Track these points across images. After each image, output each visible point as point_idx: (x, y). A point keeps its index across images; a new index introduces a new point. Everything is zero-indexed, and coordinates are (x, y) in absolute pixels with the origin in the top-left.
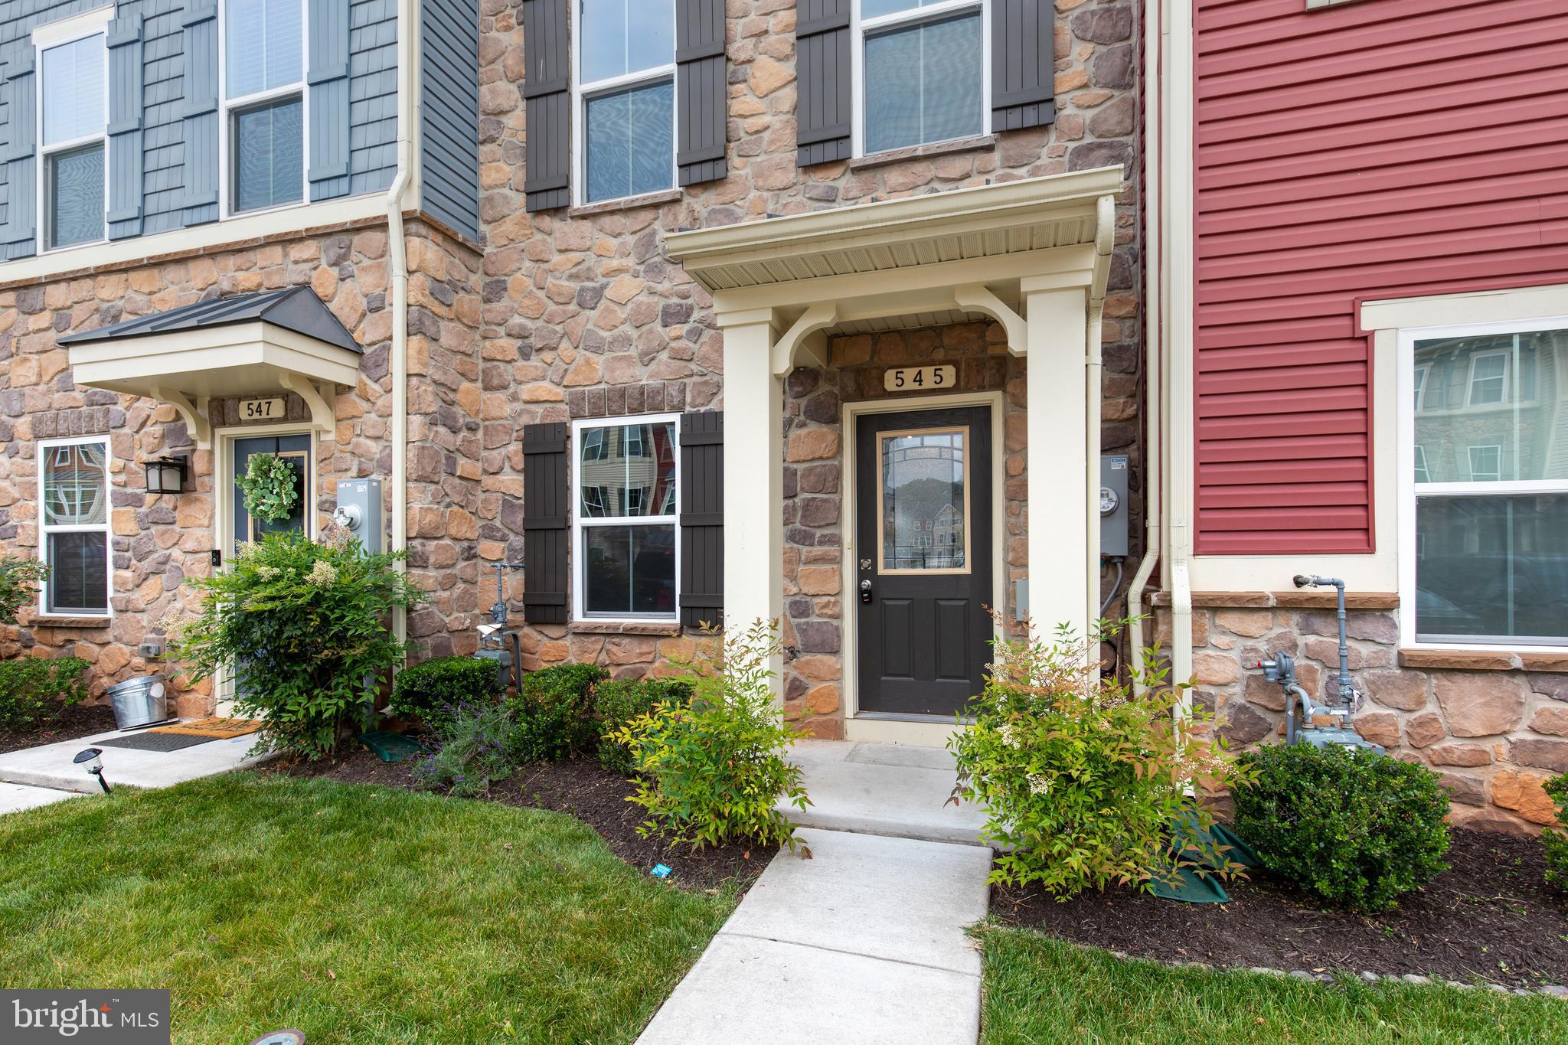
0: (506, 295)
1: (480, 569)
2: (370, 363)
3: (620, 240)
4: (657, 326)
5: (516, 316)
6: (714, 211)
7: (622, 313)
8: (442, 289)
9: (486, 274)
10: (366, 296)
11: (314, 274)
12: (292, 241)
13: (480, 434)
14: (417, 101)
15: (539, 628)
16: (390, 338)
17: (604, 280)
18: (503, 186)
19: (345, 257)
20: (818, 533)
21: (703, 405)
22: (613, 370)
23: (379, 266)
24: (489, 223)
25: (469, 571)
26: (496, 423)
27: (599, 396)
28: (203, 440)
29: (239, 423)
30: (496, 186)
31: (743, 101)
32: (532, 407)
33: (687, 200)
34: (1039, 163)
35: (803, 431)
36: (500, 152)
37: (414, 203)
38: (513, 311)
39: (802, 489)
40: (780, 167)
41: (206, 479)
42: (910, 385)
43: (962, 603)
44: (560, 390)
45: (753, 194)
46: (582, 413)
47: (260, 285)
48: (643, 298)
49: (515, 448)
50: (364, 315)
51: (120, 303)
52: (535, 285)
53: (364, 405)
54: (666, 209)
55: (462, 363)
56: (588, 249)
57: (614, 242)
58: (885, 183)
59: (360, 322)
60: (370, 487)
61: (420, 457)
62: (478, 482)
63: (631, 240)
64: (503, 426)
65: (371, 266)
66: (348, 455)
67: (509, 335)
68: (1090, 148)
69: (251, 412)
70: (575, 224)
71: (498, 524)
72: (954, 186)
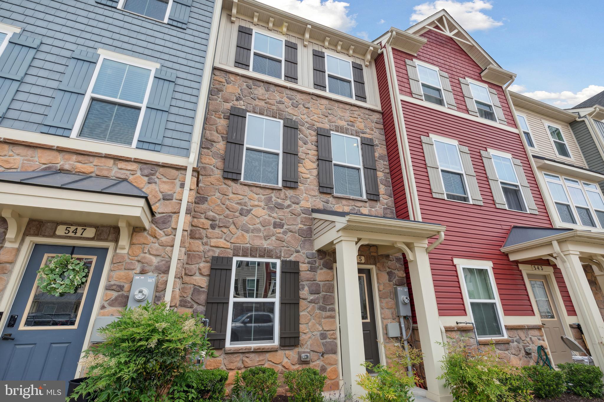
0: (206, 203)
3: (258, 196)
4: (271, 227)
5: (211, 212)
6: (293, 196)
7: (258, 221)
9: (198, 193)
10: (162, 193)
11: (132, 176)
12: (121, 160)
13: (186, 257)
16: (177, 213)
17: (251, 208)
18: (211, 165)
19: (153, 175)
20: (328, 307)
21: (288, 258)
22: (253, 240)
24: (203, 175)
26: (194, 253)
27: (247, 249)
28: (16, 242)
29: (54, 236)
30: (209, 164)
31: (302, 169)
32: (214, 249)
33: (283, 190)
34: (377, 208)
35: (322, 271)
36: (211, 153)
37: (195, 165)
38: (209, 210)
39: (323, 291)
40: (313, 190)
44: (229, 244)
46: (239, 254)
47: (92, 172)
48: (266, 217)
49: (205, 267)
50: (159, 200)
52: (221, 202)
53: (152, 239)
54: (276, 191)
56: (246, 196)
57: (256, 196)
58: (341, 202)
59: (156, 202)
62: (182, 279)
63: (263, 197)
64: (199, 255)
65: (168, 182)
66: (137, 263)
67: (207, 219)
68: (387, 208)
69: (67, 232)
70: (241, 186)
71: (189, 299)
72: (358, 208)
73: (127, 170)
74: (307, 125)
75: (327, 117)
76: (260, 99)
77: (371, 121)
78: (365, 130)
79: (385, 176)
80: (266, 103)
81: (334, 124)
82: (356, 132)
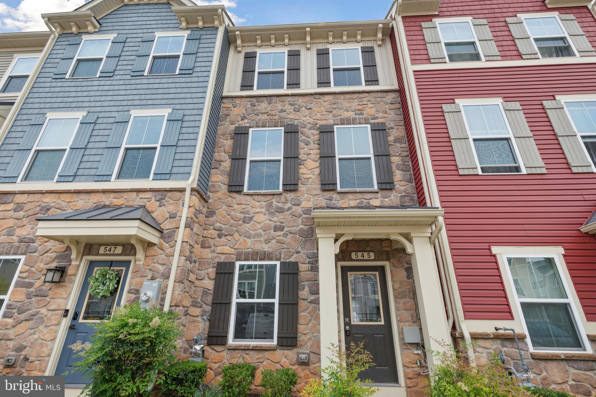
0: (215, 216)
1: (188, 319)
2: (166, 236)
3: (260, 203)
4: (272, 231)
5: (218, 223)
6: (293, 198)
7: (259, 226)
8: (198, 212)
9: (208, 208)
10: (169, 212)
11: (148, 203)
12: (141, 191)
13: (197, 264)
14: (201, 156)
15: (212, 347)
16: (178, 228)
18: (219, 182)
19: (163, 199)
21: (288, 259)
22: (254, 245)
23: (177, 203)
24: (212, 192)
25: (185, 320)
26: (204, 260)
27: (248, 253)
28: (76, 260)
29: (98, 254)
30: (217, 182)
31: (303, 170)
32: (220, 255)
33: (284, 194)
34: (391, 198)
36: (219, 172)
37: (195, 186)
38: (217, 221)
40: (315, 189)
41: (73, 277)
42: (360, 258)
43: (382, 336)
44: (233, 250)
45: (306, 195)
46: (241, 259)
47: (123, 204)
48: (267, 222)
49: (212, 271)
50: (167, 219)
51: (53, 204)
52: (227, 214)
53: (160, 251)
54: (277, 196)
55: (197, 238)
56: (248, 205)
57: (258, 204)
58: (347, 197)
59: (164, 221)
60: (159, 284)
61: (181, 273)
62: (193, 283)
63: (264, 204)
64: (208, 262)
65: (173, 203)
66: (148, 271)
67: (214, 229)
68: (405, 196)
69: (105, 250)
70: (244, 197)
71: (199, 300)
72: (368, 201)
73: (145, 198)
74: (309, 126)
75: (331, 112)
76: (262, 113)
77: (385, 103)
78: (377, 115)
79: (402, 160)
80: (268, 115)
81: (339, 118)
82: (365, 120)
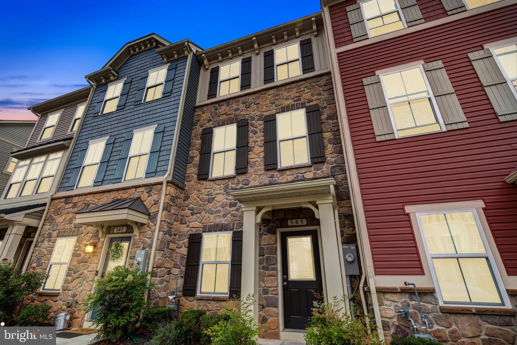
0: (189, 199)
1: (171, 277)
2: (152, 218)
3: (220, 186)
4: (228, 208)
5: (191, 205)
6: (244, 180)
7: (219, 204)
8: (173, 199)
9: (185, 194)
10: (154, 200)
11: (142, 195)
12: (138, 187)
13: (177, 236)
14: (175, 156)
15: (186, 297)
16: (158, 211)
17: (215, 196)
18: (192, 173)
19: (151, 191)
20: (271, 267)
21: (239, 229)
22: (215, 219)
23: (159, 193)
24: (187, 182)
25: (168, 278)
26: (182, 233)
27: (211, 226)
28: (102, 238)
29: (113, 233)
30: (190, 173)
31: (251, 155)
32: (192, 229)
33: (237, 177)
34: (323, 170)
35: (266, 237)
36: (192, 165)
37: (170, 179)
38: (190, 203)
39: (266, 253)
40: (260, 170)
41: (100, 249)
42: (295, 224)
43: (314, 290)
44: (201, 224)
45: (254, 176)
46: (206, 231)
47: (128, 197)
48: (225, 200)
49: (186, 240)
50: (152, 205)
51: (91, 202)
52: (197, 197)
53: (148, 229)
54: (232, 179)
55: (176, 217)
56: (212, 188)
57: (218, 187)
58: (286, 174)
59: (151, 207)
60: (145, 252)
61: (160, 243)
62: (175, 250)
63: (222, 186)
64: (184, 234)
65: (157, 193)
66: (141, 243)
67: (189, 209)
68: (335, 167)
69: (117, 230)
70: (209, 182)
71: (178, 263)
72: (303, 175)
73: (140, 192)
74: (256, 118)
75: (274, 103)
76: (222, 115)
77: (319, 86)
78: (312, 98)
79: (333, 134)
80: (226, 115)
81: (280, 107)
82: (302, 105)
